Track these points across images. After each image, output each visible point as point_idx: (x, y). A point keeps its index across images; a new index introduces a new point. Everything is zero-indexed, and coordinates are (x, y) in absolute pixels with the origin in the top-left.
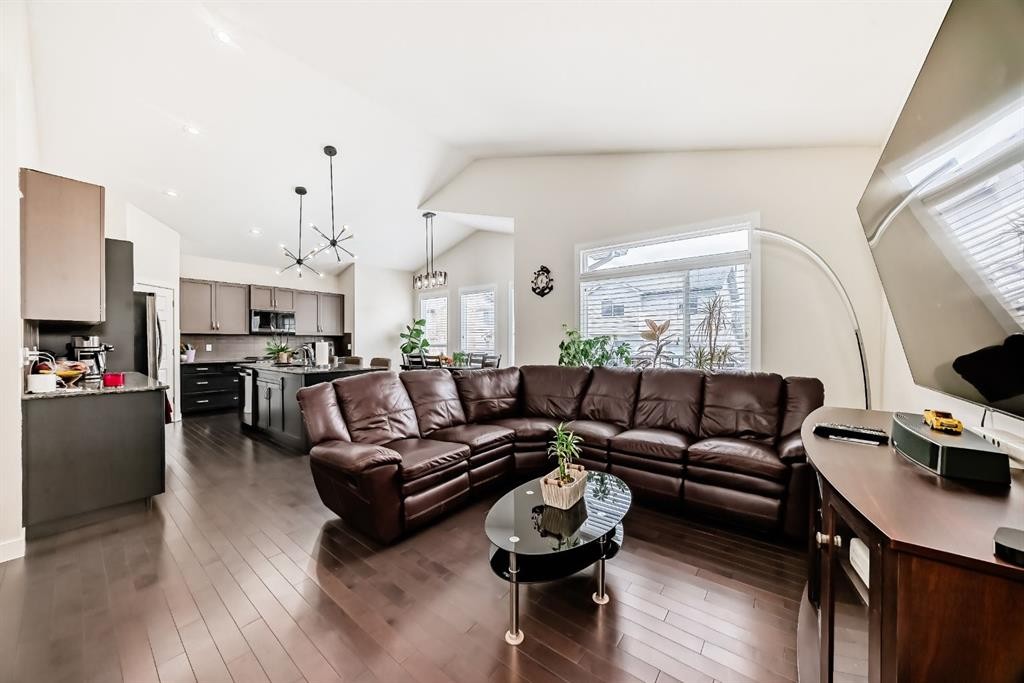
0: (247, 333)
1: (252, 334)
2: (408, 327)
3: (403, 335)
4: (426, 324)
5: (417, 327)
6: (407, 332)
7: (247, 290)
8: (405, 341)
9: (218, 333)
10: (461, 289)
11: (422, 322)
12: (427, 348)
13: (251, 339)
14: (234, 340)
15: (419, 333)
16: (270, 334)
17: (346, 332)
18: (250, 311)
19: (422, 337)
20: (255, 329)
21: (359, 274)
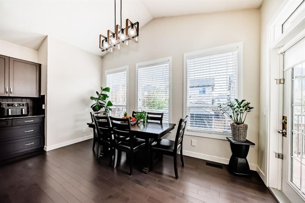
2: (97, 93)
3: (92, 98)
4: (111, 90)
5: (104, 92)
6: (97, 96)
8: (94, 102)
10: (137, 65)
11: (107, 89)
12: (110, 107)
15: (105, 96)
17: (42, 94)
19: (107, 100)
21: (50, 44)
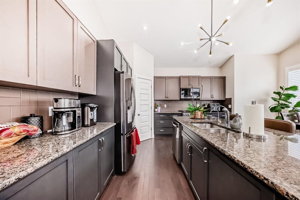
0: (179, 99)
1: (181, 100)
7: (179, 78)
9: (168, 99)
11: (294, 88)
13: (181, 102)
14: (174, 102)
15: (290, 96)
16: (190, 100)
17: (227, 98)
18: (180, 88)
20: (183, 97)
